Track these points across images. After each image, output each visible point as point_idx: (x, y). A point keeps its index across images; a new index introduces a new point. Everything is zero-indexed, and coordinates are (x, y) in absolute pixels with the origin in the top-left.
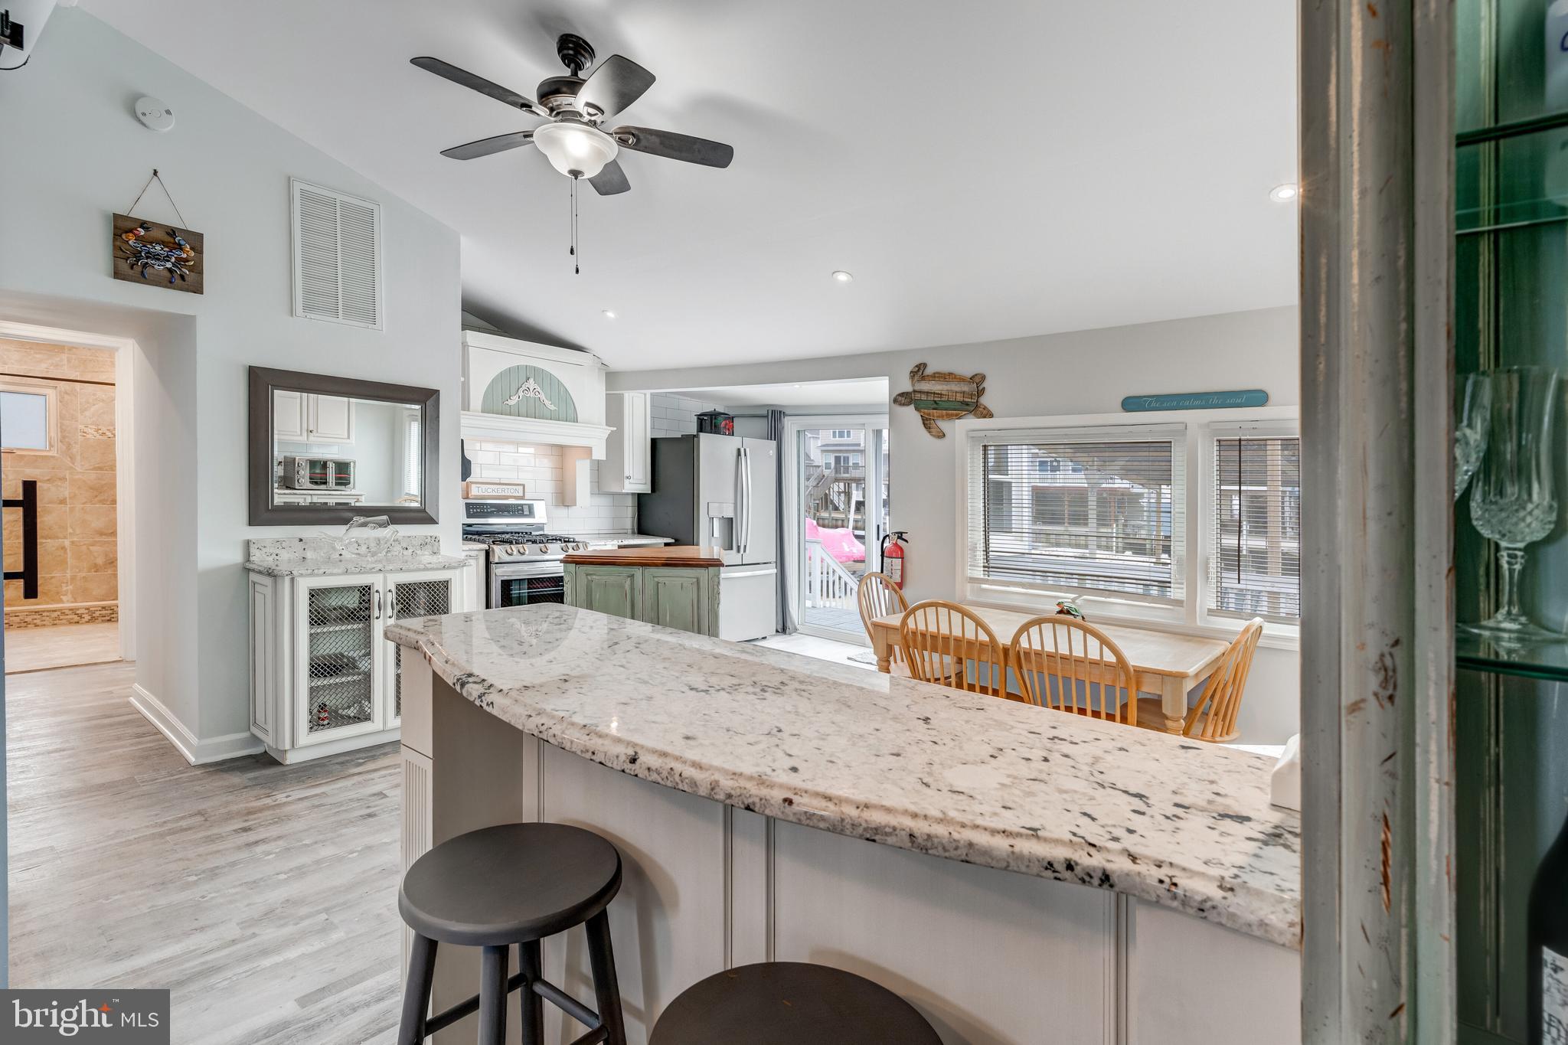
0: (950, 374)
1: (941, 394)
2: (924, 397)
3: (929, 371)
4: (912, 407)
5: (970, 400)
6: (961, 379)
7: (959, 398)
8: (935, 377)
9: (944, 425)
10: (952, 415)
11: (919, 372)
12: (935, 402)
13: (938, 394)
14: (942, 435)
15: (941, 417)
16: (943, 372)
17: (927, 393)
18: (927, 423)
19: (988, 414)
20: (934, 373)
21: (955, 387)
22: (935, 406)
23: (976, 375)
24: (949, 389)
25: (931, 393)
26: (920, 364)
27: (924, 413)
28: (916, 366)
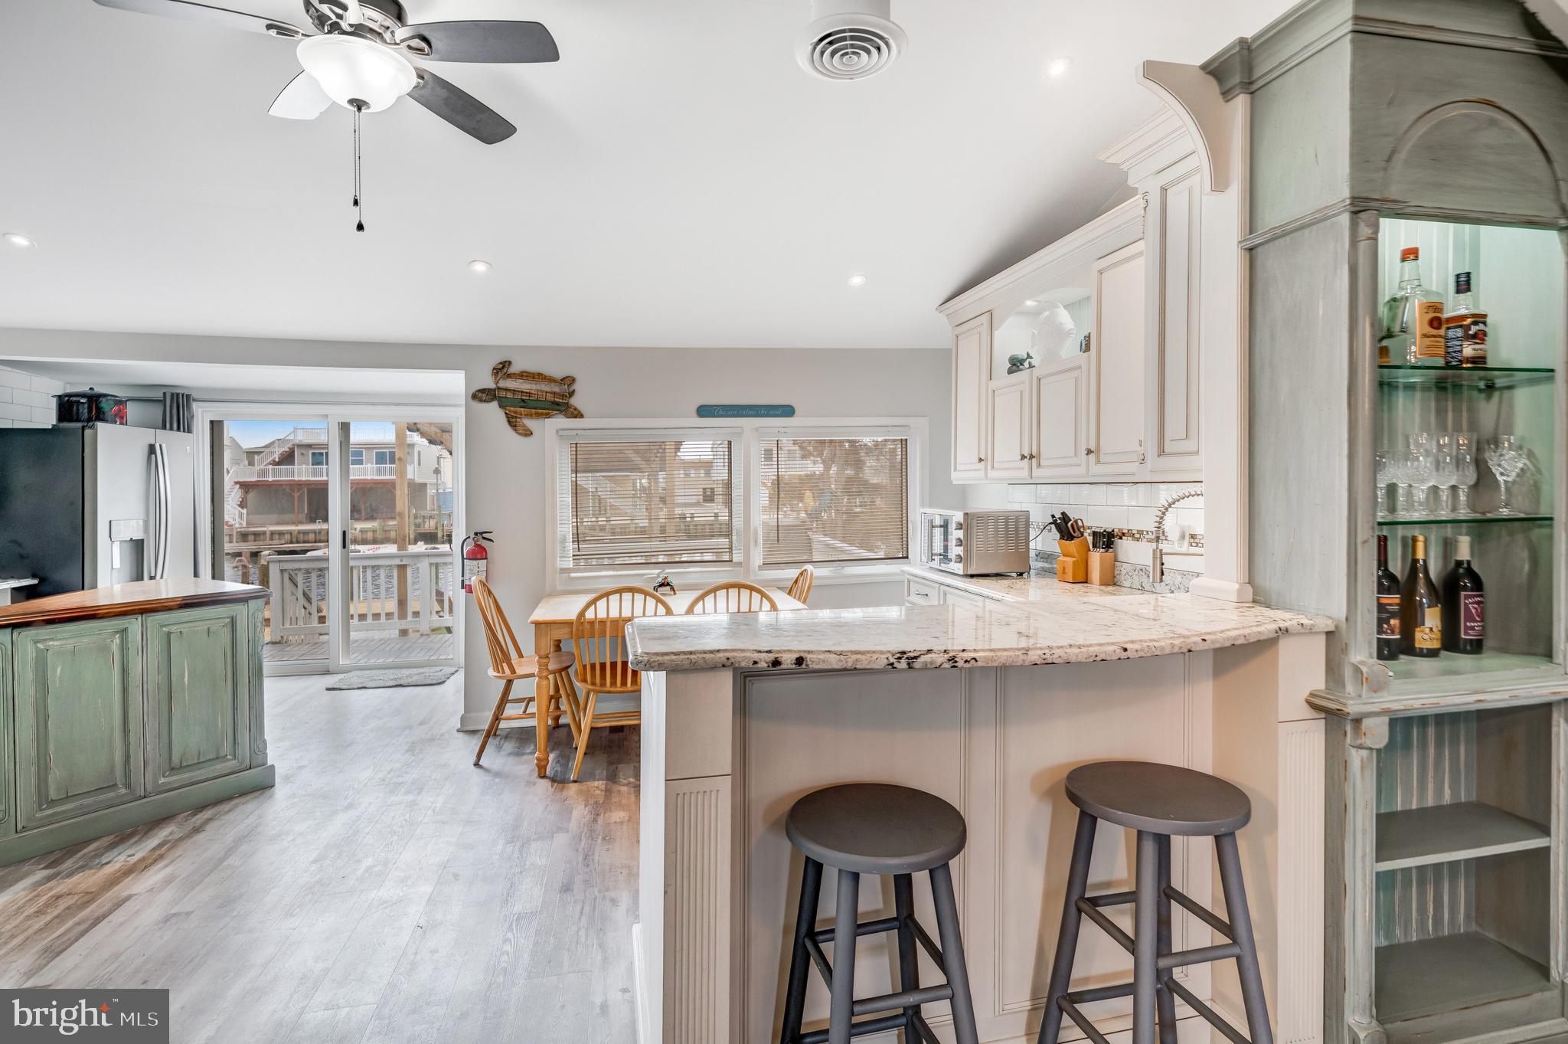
0: (540, 374)
1: (530, 393)
2: (510, 395)
3: (513, 369)
4: (495, 404)
5: (561, 401)
6: (551, 380)
7: (550, 397)
8: (522, 376)
9: (530, 423)
10: (542, 414)
11: (502, 369)
12: (523, 400)
13: (527, 393)
14: (528, 433)
15: (530, 416)
16: (532, 372)
17: (514, 391)
18: (512, 421)
19: (579, 415)
20: (522, 372)
21: (545, 387)
22: (522, 404)
23: (567, 377)
24: (539, 388)
25: (518, 391)
26: (505, 362)
27: (510, 411)
28: (501, 363)
